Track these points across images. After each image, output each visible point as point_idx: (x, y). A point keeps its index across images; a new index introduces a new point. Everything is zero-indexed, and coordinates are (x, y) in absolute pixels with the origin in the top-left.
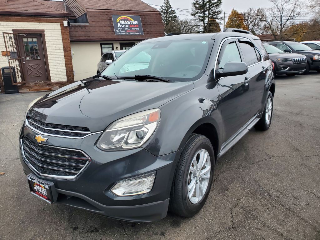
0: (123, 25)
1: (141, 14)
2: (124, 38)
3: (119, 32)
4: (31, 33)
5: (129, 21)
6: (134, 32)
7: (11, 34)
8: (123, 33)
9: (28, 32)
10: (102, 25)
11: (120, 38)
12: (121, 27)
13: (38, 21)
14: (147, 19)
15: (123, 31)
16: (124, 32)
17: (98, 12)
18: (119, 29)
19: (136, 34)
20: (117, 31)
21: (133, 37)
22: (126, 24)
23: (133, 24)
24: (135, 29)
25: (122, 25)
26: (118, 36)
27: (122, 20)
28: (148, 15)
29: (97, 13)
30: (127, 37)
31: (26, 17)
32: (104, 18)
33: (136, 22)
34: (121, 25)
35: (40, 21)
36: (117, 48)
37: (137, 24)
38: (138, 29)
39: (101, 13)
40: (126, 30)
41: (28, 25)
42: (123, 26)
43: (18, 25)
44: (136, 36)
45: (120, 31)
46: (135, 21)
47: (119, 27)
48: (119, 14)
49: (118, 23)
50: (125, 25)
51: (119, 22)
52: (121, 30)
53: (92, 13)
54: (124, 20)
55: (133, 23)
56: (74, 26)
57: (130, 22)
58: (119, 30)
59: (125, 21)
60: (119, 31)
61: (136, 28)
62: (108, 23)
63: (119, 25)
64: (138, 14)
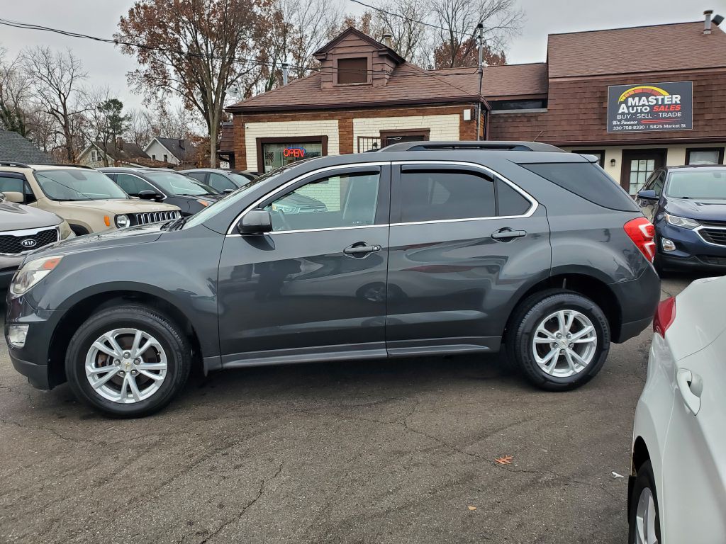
0: (635, 108)
1: (698, 75)
2: (630, 138)
3: (618, 126)
4: (407, 135)
5: (654, 97)
6: (663, 124)
7: (377, 138)
8: (630, 128)
9: (402, 135)
10: (577, 111)
11: (619, 138)
12: (627, 112)
13: (421, 114)
14: (715, 88)
15: (632, 123)
16: (632, 125)
17: (576, 82)
18: (619, 117)
19: (670, 127)
20: (614, 123)
21: (658, 136)
22: (643, 105)
23: (666, 103)
24: (670, 115)
25: (631, 108)
26: (615, 134)
27: (633, 96)
28: (719, 77)
29: (572, 85)
30: (638, 137)
31: (404, 107)
32: (587, 95)
33: (677, 99)
34: (628, 108)
35: (424, 114)
36: (613, 161)
37: (679, 102)
38: (679, 114)
39: (582, 85)
40: (641, 119)
41: (404, 122)
42: (633, 110)
43: (389, 122)
44: (668, 132)
45: (623, 122)
46: (674, 96)
47: (623, 114)
48: (628, 82)
49: (622, 103)
50: (639, 108)
51: (626, 102)
52: (626, 120)
53: (560, 86)
54: (640, 95)
55: (666, 100)
56: (512, 116)
57: (657, 100)
58: (620, 121)
59: (644, 98)
60: (618, 123)
61: (671, 112)
62: (595, 105)
63: (623, 109)
64: (687, 76)
